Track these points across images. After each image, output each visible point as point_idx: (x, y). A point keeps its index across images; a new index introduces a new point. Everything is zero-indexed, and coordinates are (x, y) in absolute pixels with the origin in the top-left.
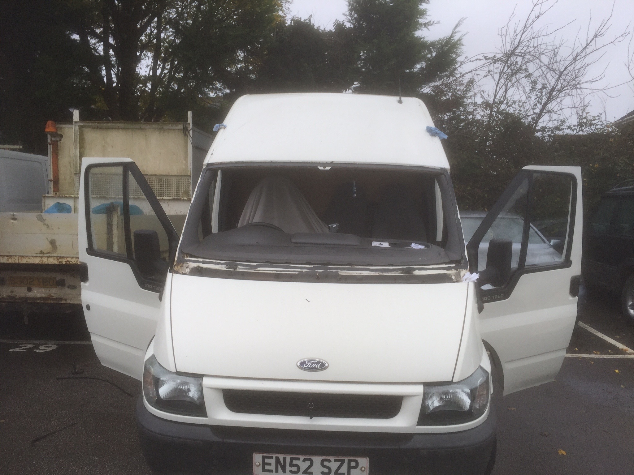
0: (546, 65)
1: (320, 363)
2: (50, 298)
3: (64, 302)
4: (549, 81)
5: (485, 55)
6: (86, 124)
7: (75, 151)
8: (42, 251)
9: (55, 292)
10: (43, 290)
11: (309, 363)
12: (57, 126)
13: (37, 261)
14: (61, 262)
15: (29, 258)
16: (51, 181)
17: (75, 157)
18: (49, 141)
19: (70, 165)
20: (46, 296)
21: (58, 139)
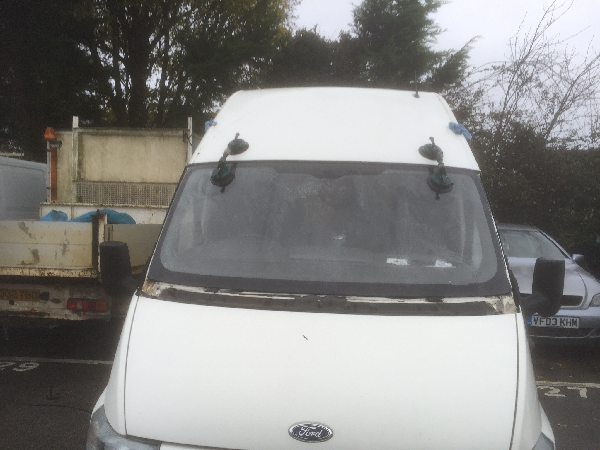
0: (558, 74)
1: (322, 431)
2: (32, 312)
3: (47, 317)
4: (561, 91)
5: (494, 65)
6: (86, 131)
7: (74, 158)
8: (23, 262)
9: (38, 306)
10: (26, 304)
11: (306, 430)
12: (56, 132)
13: (18, 272)
14: (43, 274)
15: (10, 269)
16: (49, 188)
17: (73, 165)
18: (48, 148)
19: (69, 172)
20: (29, 310)
21: (57, 146)
